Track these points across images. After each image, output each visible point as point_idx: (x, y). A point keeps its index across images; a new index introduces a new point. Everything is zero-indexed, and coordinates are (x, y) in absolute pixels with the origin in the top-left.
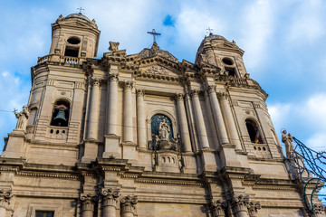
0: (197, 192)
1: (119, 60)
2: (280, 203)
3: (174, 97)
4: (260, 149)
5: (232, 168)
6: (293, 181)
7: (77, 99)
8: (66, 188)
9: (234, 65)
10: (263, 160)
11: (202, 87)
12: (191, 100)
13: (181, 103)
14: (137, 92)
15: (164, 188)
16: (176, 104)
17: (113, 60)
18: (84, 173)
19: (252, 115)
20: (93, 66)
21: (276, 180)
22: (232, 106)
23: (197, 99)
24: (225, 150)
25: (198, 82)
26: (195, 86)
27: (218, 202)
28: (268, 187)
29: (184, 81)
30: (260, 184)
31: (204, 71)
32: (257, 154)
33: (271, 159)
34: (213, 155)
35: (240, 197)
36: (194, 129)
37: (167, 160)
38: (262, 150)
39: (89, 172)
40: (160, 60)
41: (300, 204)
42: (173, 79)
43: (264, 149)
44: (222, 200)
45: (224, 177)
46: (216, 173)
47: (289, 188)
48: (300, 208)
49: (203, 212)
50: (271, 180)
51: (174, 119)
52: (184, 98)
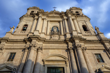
0: (64, 46)
1: (42, 13)
2: (95, 48)
3: (59, 22)
4: (87, 33)
5: (75, 36)
6: (100, 41)
7: (30, 24)
8: (21, 46)
9: (79, 13)
10: (88, 35)
11: (67, 18)
12: (64, 21)
13: (61, 23)
14: (48, 21)
15: (53, 45)
16: (60, 23)
17: (40, 13)
18: (27, 41)
19: (84, 24)
20: (35, 15)
21: (93, 40)
22: (78, 22)
23: (66, 21)
24: (73, 32)
25: (66, 17)
26: (65, 18)
27: (71, 48)
28: (90, 43)
29: (62, 17)
30: (87, 42)
31: (67, 13)
32: (86, 34)
33: (91, 35)
34: (70, 34)
35: (78, 45)
36: (65, 29)
37: (55, 37)
38: (88, 33)
39: (28, 41)
40: (55, 13)
41: (104, 48)
42: (59, 17)
43: (89, 33)
44: (72, 47)
45: (73, 40)
46: (70, 39)
47: (98, 43)
48: (104, 50)
49: (66, 51)
50: (91, 40)
51: (59, 27)
52: (62, 21)
